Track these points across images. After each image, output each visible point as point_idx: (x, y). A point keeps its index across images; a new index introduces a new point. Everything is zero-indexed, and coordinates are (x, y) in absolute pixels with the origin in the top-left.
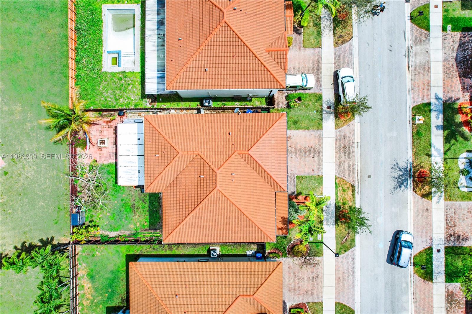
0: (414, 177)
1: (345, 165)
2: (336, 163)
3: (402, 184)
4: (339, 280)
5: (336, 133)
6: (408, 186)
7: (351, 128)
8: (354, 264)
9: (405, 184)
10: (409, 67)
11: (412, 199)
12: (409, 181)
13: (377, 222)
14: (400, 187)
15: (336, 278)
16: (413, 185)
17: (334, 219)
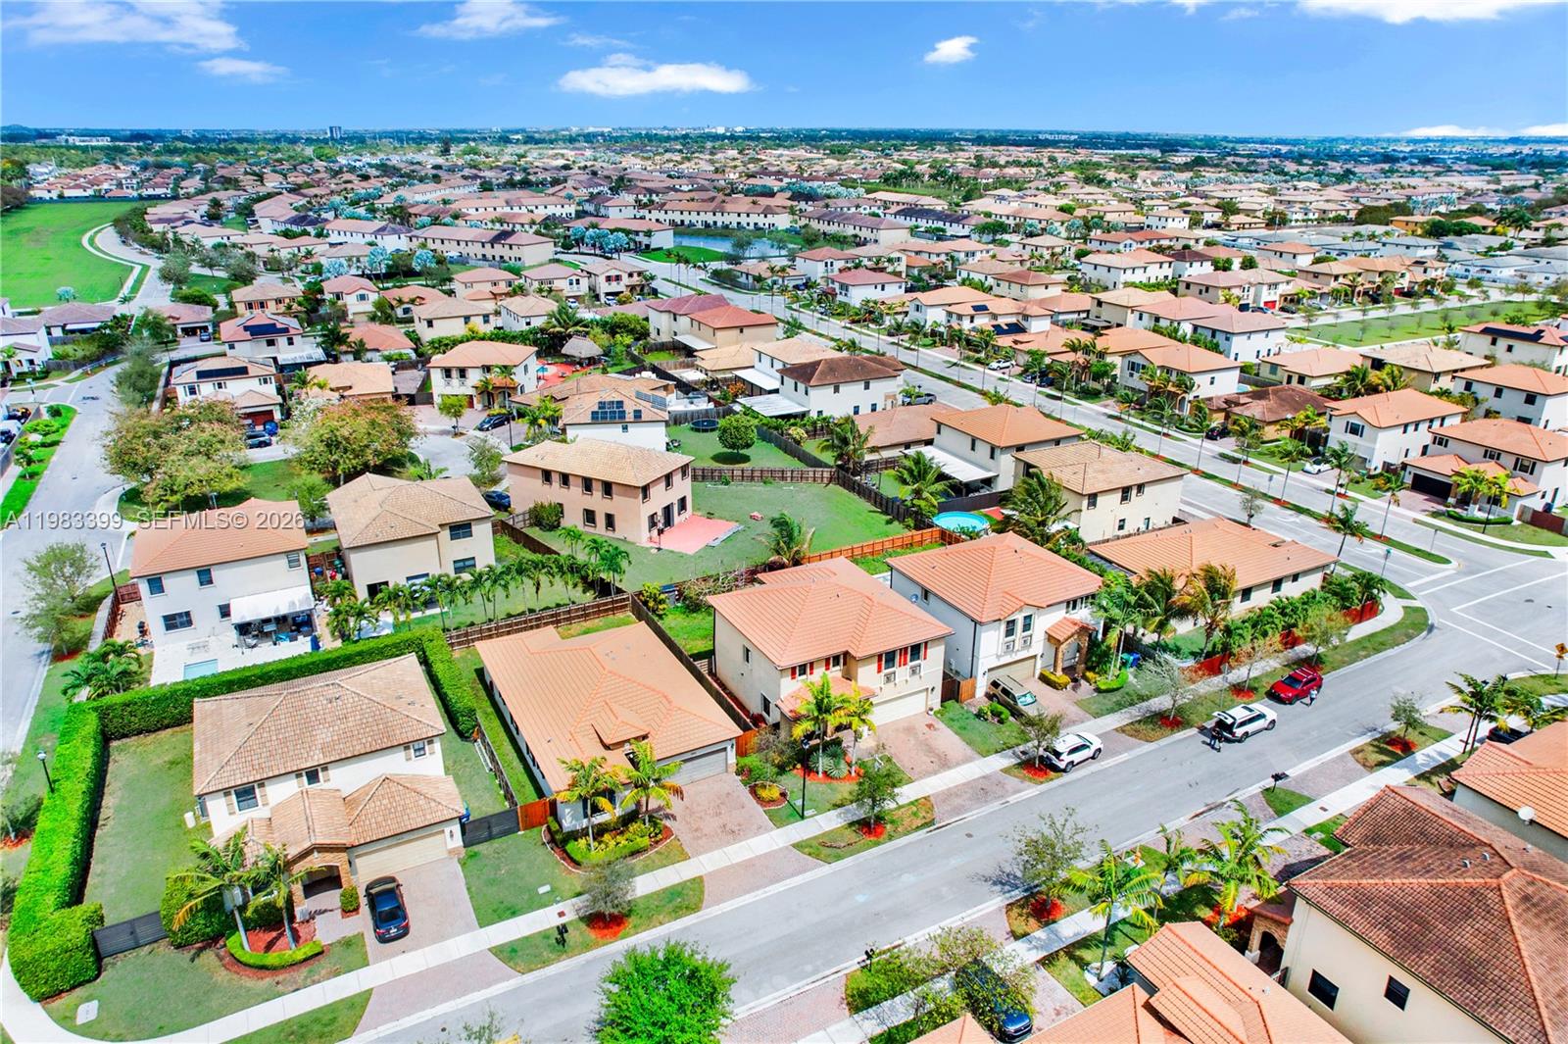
0: (1033, 895)
1: (957, 801)
2: (948, 790)
3: (1003, 884)
4: (748, 865)
5: (995, 773)
6: (1008, 895)
7: (1022, 786)
8: (793, 875)
9: (1007, 888)
10: (1197, 816)
11: (991, 909)
12: (1017, 892)
13: (900, 875)
14: (995, 883)
15: (751, 859)
16: (1018, 901)
17: (855, 819)
